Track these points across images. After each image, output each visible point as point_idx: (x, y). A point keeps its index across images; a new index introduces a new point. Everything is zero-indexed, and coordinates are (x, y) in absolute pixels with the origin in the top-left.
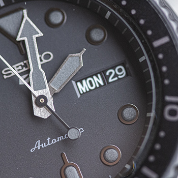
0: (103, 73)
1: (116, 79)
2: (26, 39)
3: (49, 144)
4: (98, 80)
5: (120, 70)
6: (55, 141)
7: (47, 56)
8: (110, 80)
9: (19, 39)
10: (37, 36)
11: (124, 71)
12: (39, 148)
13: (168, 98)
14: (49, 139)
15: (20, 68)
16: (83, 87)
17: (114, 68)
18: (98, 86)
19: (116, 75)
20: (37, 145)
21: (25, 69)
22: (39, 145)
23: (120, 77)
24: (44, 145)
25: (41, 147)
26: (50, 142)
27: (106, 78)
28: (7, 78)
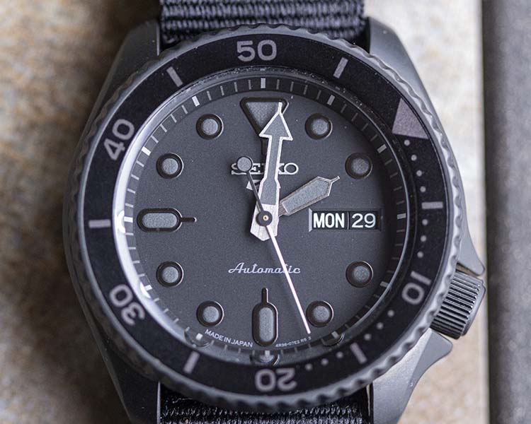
0: (349, 214)
1: (362, 226)
2: (270, 138)
3: (253, 271)
4: (340, 220)
5: (370, 219)
6: (262, 271)
7: (292, 169)
8: (354, 226)
9: (262, 135)
10: (285, 138)
11: (374, 221)
12: (239, 272)
13: (414, 274)
14: (255, 265)
15: (254, 169)
16: (320, 221)
17: (364, 213)
18: (337, 226)
19: (363, 222)
20: (239, 268)
21: (259, 173)
22: (241, 268)
23: (366, 226)
24: (246, 271)
25: (242, 271)
26: (256, 270)
27: (349, 221)
28: (235, 175)
